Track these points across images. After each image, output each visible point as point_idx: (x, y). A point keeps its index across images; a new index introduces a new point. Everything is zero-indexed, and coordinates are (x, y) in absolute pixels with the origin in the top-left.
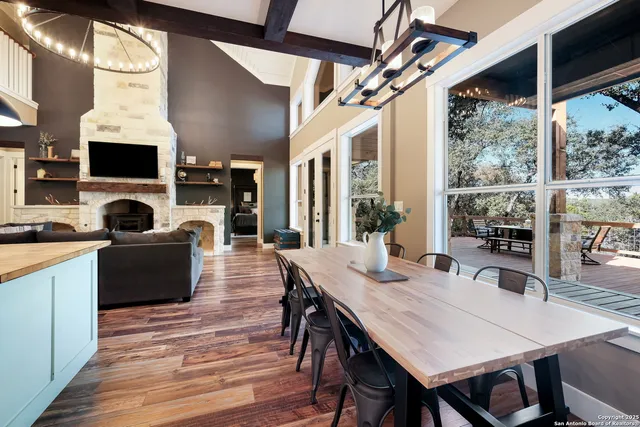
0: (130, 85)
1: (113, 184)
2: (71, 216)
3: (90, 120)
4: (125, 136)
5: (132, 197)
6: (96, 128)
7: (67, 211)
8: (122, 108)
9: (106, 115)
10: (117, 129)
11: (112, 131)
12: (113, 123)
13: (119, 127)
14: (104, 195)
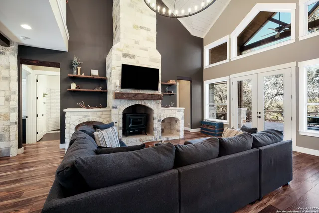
0: (140, 27)
1: (136, 94)
2: (103, 116)
3: (118, 49)
4: (138, 62)
5: (142, 103)
6: (121, 55)
7: (100, 113)
8: (136, 43)
9: (127, 47)
10: (133, 57)
11: (130, 58)
12: (131, 52)
13: (134, 55)
14: (126, 101)
